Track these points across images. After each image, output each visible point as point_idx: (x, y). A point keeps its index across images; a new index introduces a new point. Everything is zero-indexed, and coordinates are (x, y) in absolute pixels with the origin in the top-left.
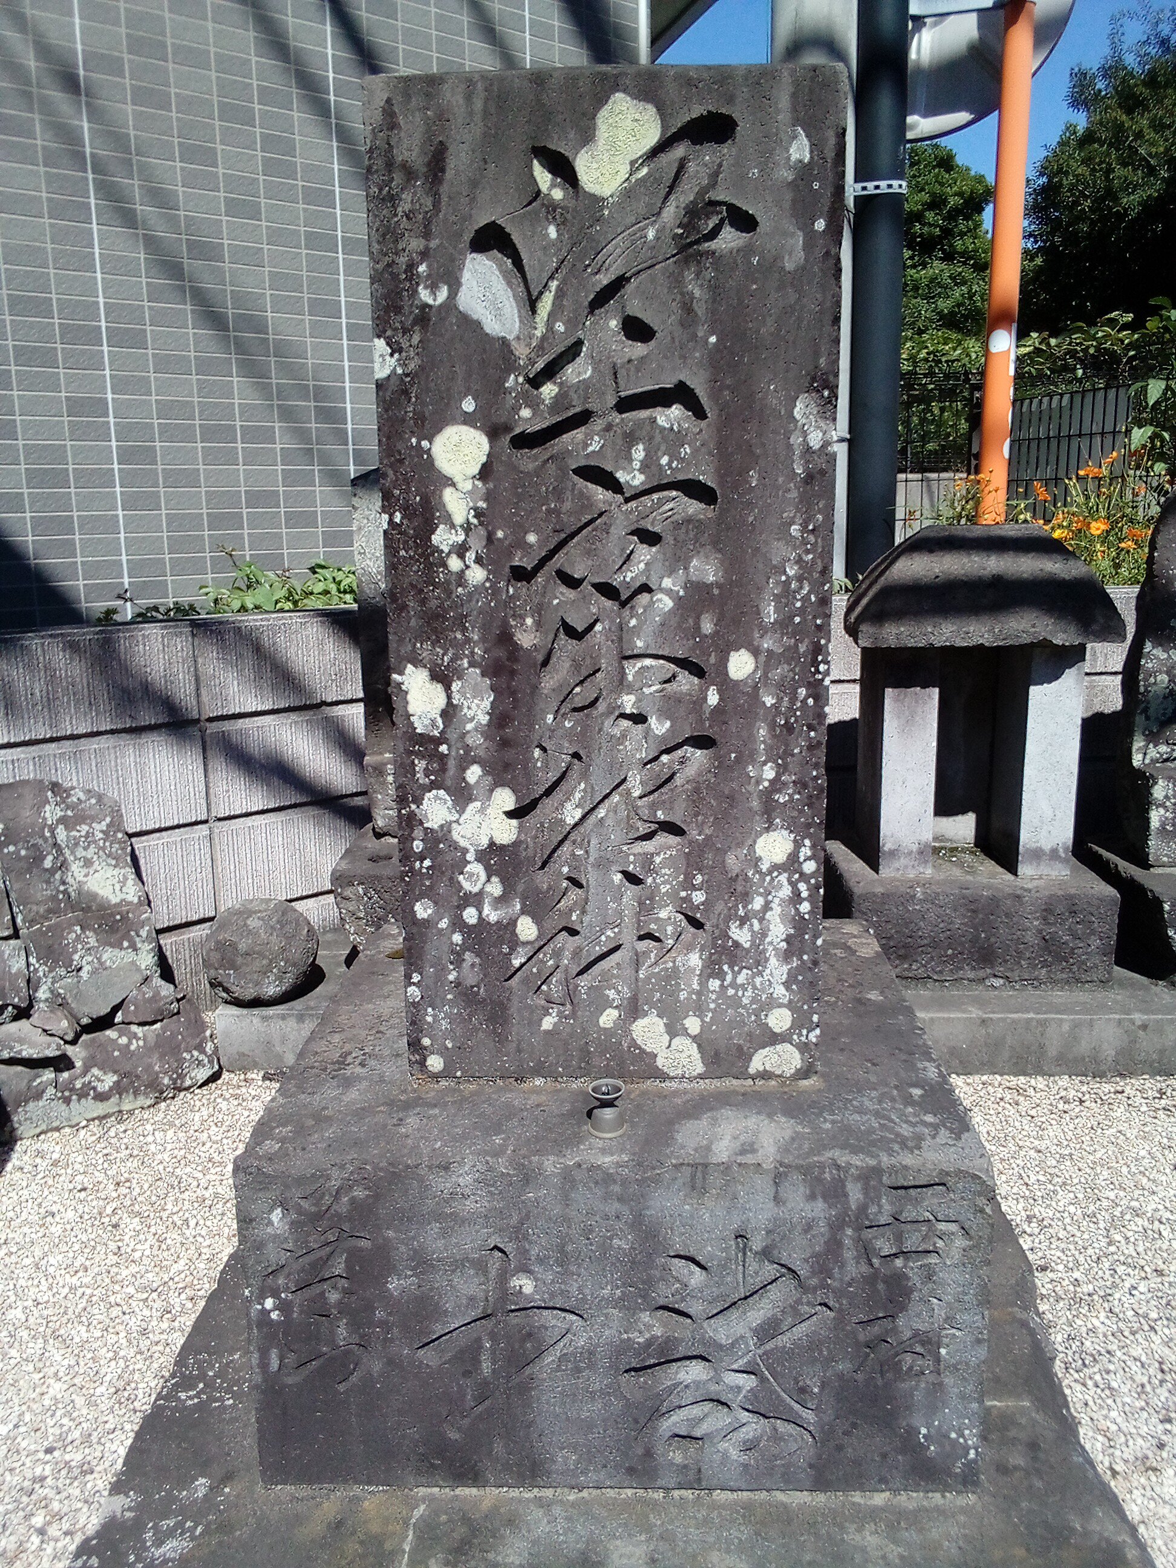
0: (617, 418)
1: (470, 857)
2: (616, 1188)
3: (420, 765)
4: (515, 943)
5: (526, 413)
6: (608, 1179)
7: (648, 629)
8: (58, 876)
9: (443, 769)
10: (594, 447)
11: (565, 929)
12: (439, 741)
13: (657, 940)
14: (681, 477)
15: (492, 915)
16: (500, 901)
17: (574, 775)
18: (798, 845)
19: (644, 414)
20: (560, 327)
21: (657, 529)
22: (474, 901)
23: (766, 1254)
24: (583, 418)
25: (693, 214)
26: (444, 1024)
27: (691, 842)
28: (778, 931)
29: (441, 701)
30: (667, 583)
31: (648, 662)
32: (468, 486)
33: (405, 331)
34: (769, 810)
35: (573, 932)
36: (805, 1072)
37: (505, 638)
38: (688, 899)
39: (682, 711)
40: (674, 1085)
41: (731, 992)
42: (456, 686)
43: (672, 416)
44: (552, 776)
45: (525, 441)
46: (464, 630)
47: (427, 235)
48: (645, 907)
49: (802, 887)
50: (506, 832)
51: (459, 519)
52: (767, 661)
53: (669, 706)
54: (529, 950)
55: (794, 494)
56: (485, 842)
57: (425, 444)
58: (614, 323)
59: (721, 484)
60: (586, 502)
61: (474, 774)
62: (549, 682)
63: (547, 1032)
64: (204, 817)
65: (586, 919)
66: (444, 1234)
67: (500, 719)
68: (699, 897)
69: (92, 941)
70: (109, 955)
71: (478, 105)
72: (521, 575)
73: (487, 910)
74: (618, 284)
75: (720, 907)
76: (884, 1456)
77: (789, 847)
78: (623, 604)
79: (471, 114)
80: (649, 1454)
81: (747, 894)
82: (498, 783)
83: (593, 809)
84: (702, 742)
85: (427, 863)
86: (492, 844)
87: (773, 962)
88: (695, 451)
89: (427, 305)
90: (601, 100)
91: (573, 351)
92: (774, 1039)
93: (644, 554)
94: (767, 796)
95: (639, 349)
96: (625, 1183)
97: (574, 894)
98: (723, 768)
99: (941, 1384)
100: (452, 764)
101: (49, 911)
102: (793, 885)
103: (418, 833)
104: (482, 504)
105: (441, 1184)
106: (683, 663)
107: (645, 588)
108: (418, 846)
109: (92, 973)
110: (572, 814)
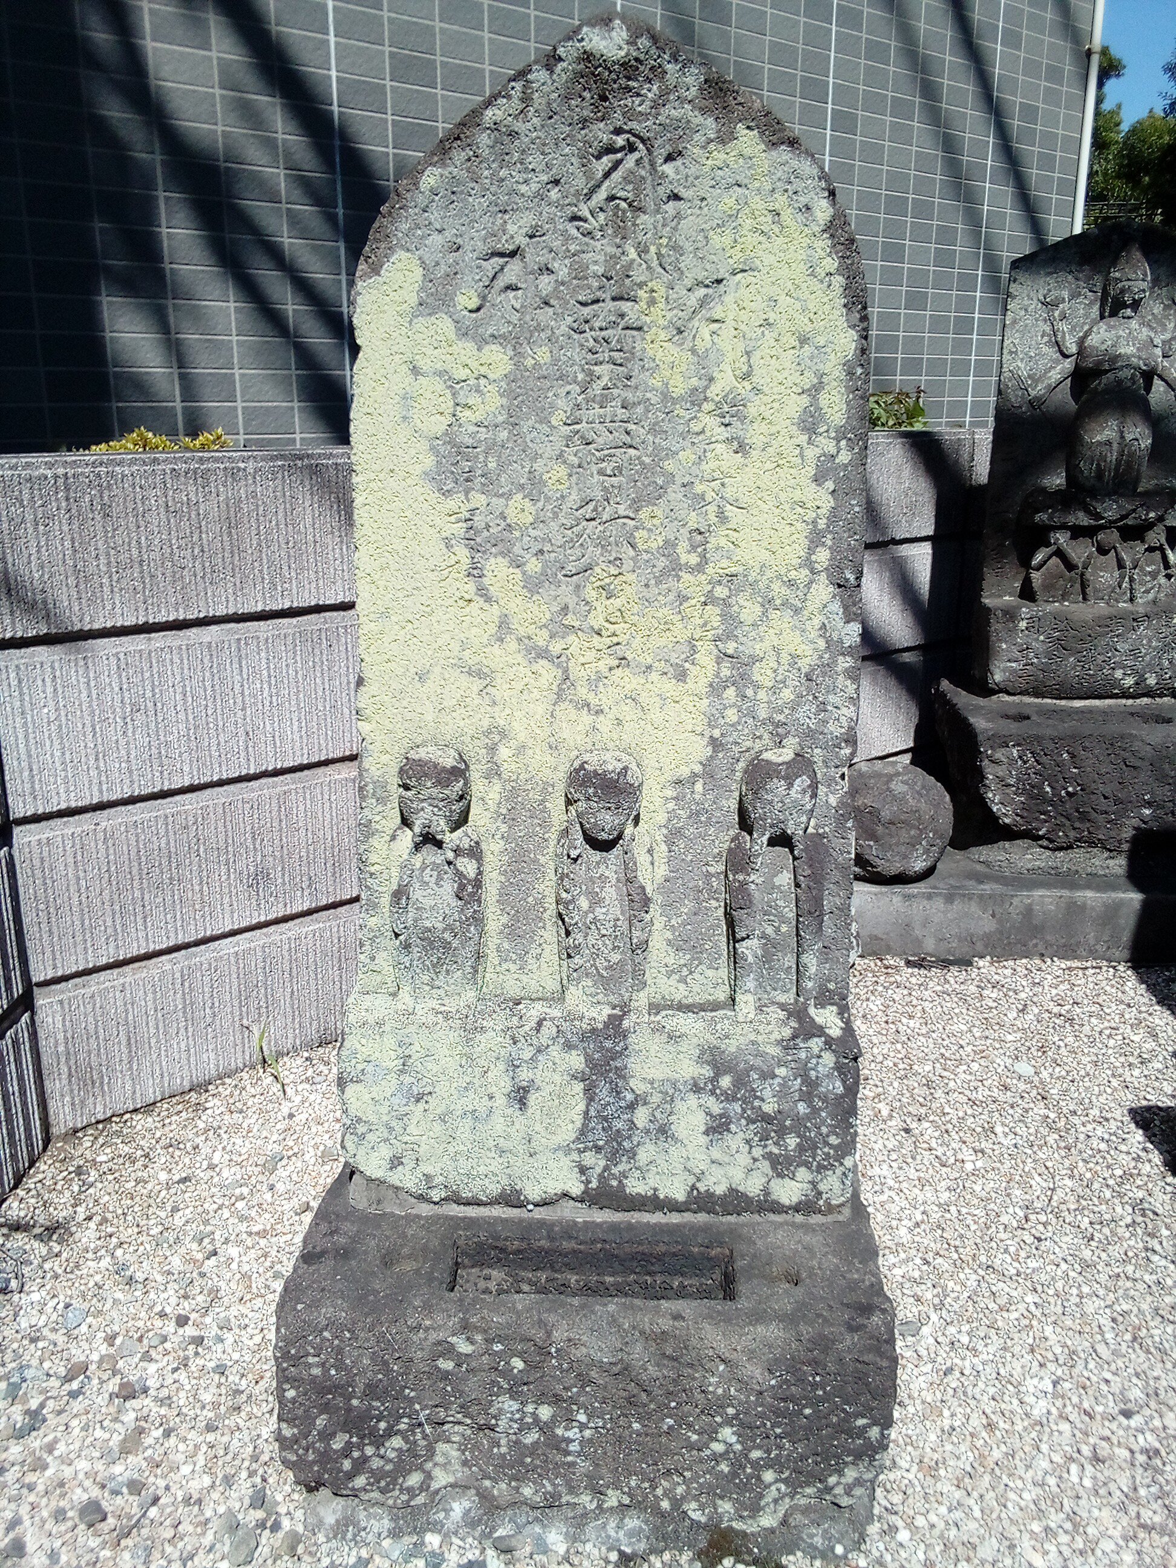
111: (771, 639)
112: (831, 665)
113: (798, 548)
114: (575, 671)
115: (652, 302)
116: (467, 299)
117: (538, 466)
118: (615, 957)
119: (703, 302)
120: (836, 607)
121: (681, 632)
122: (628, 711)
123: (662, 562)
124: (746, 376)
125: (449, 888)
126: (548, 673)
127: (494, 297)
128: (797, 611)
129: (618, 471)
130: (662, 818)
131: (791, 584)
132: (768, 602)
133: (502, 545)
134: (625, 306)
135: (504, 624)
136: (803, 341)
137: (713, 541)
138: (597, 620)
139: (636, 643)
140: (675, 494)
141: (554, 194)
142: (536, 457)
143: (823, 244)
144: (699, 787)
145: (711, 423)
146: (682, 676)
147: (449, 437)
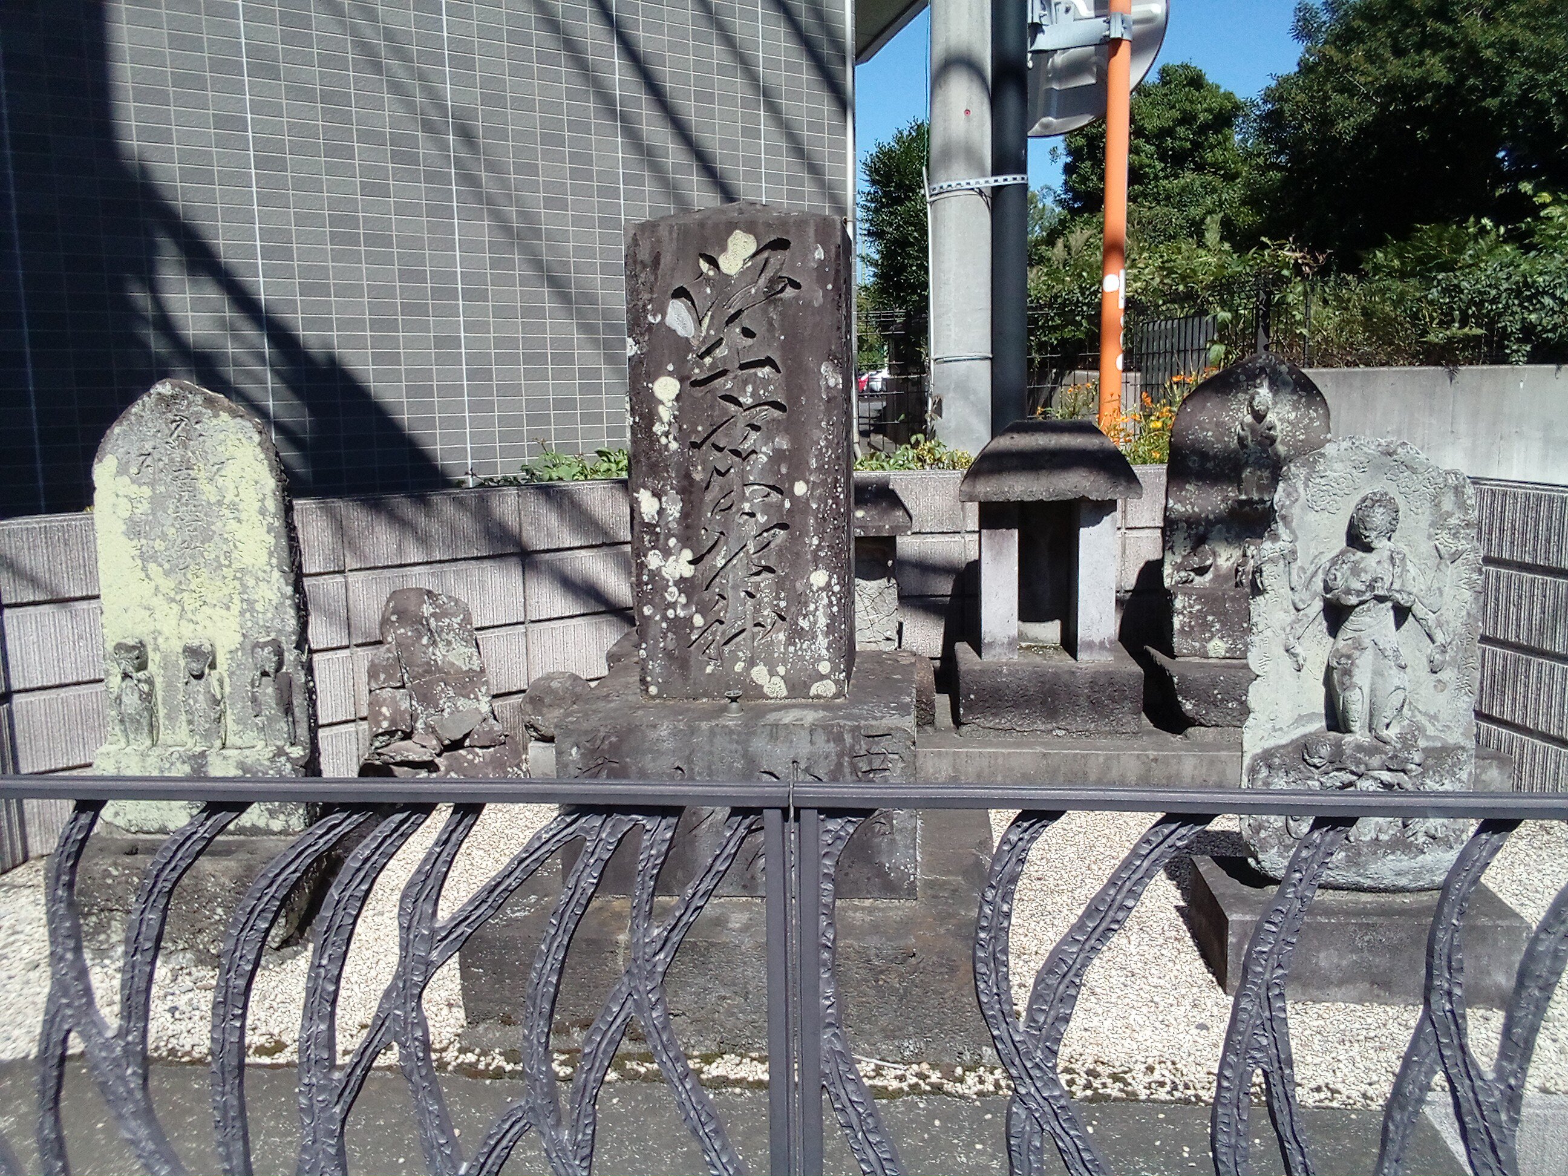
0: (740, 372)
1: (671, 583)
2: (735, 737)
3: (647, 538)
4: (693, 628)
5: (697, 371)
6: (731, 732)
7: (755, 471)
8: (431, 649)
9: (658, 540)
10: (729, 386)
11: (718, 621)
12: (655, 526)
13: (763, 626)
14: (770, 400)
15: (681, 613)
16: (685, 606)
17: (721, 542)
18: (831, 577)
19: (752, 371)
20: (712, 332)
21: (759, 424)
22: (673, 605)
23: (807, 770)
24: (724, 373)
25: (772, 281)
26: (658, 670)
27: (778, 576)
28: (822, 621)
29: (657, 506)
30: (764, 449)
31: (756, 487)
32: (670, 404)
33: (642, 334)
34: (816, 560)
35: (722, 623)
36: (837, 696)
37: (688, 476)
38: (777, 605)
39: (772, 511)
40: (772, 701)
41: (800, 653)
42: (664, 499)
43: (765, 372)
44: (711, 544)
45: (696, 384)
46: (668, 472)
47: (652, 292)
48: (757, 611)
49: (833, 598)
50: (688, 571)
51: (666, 419)
52: (813, 486)
53: (767, 508)
54: (700, 631)
55: (822, 408)
56: (678, 576)
57: (650, 385)
58: (738, 330)
59: (788, 402)
60: (725, 411)
61: (672, 542)
62: (709, 497)
63: (709, 674)
64: (522, 620)
65: (728, 615)
66: (654, 760)
67: (685, 515)
68: (783, 604)
69: (451, 693)
70: (461, 702)
71: (675, 235)
72: (694, 445)
73: (679, 611)
74: (739, 313)
75: (793, 609)
76: (868, 879)
77: (827, 579)
78: (744, 460)
79: (671, 239)
80: (753, 878)
81: (806, 602)
82: (684, 547)
83: (730, 560)
84: (783, 526)
85: (650, 587)
86: (681, 577)
87: (820, 637)
88: (775, 388)
89: (651, 323)
90: (730, 234)
91: (719, 342)
92: (822, 677)
93: (754, 435)
94: (815, 553)
95: (749, 341)
96: (739, 734)
97: (722, 603)
98: (793, 539)
99: (894, 840)
100: (662, 537)
101: (426, 671)
102: (829, 597)
103: (645, 571)
104: (676, 413)
105: (652, 735)
106: (773, 488)
107: (754, 452)
108: (645, 578)
109: (451, 713)
110: (720, 562)
111: (260, 593)
112: (283, 603)
113: (266, 558)
114: (186, 607)
115: (199, 470)
116: (134, 470)
117: (165, 528)
118: (207, 726)
119: (218, 470)
120: (282, 580)
121: (226, 591)
122: (208, 623)
123: (215, 564)
124: (237, 495)
125: (136, 695)
126: (176, 608)
127: (143, 469)
128: (268, 582)
129: (195, 530)
130: (226, 667)
131: (264, 571)
132: (257, 579)
133: (154, 558)
134: (190, 472)
135: (157, 588)
136: (257, 483)
137: (233, 556)
138: (193, 587)
139: (209, 595)
140: (216, 538)
141: (159, 435)
142: (163, 525)
143: (258, 449)
144: (240, 653)
145: (227, 512)
146: (228, 608)
147: (130, 519)
